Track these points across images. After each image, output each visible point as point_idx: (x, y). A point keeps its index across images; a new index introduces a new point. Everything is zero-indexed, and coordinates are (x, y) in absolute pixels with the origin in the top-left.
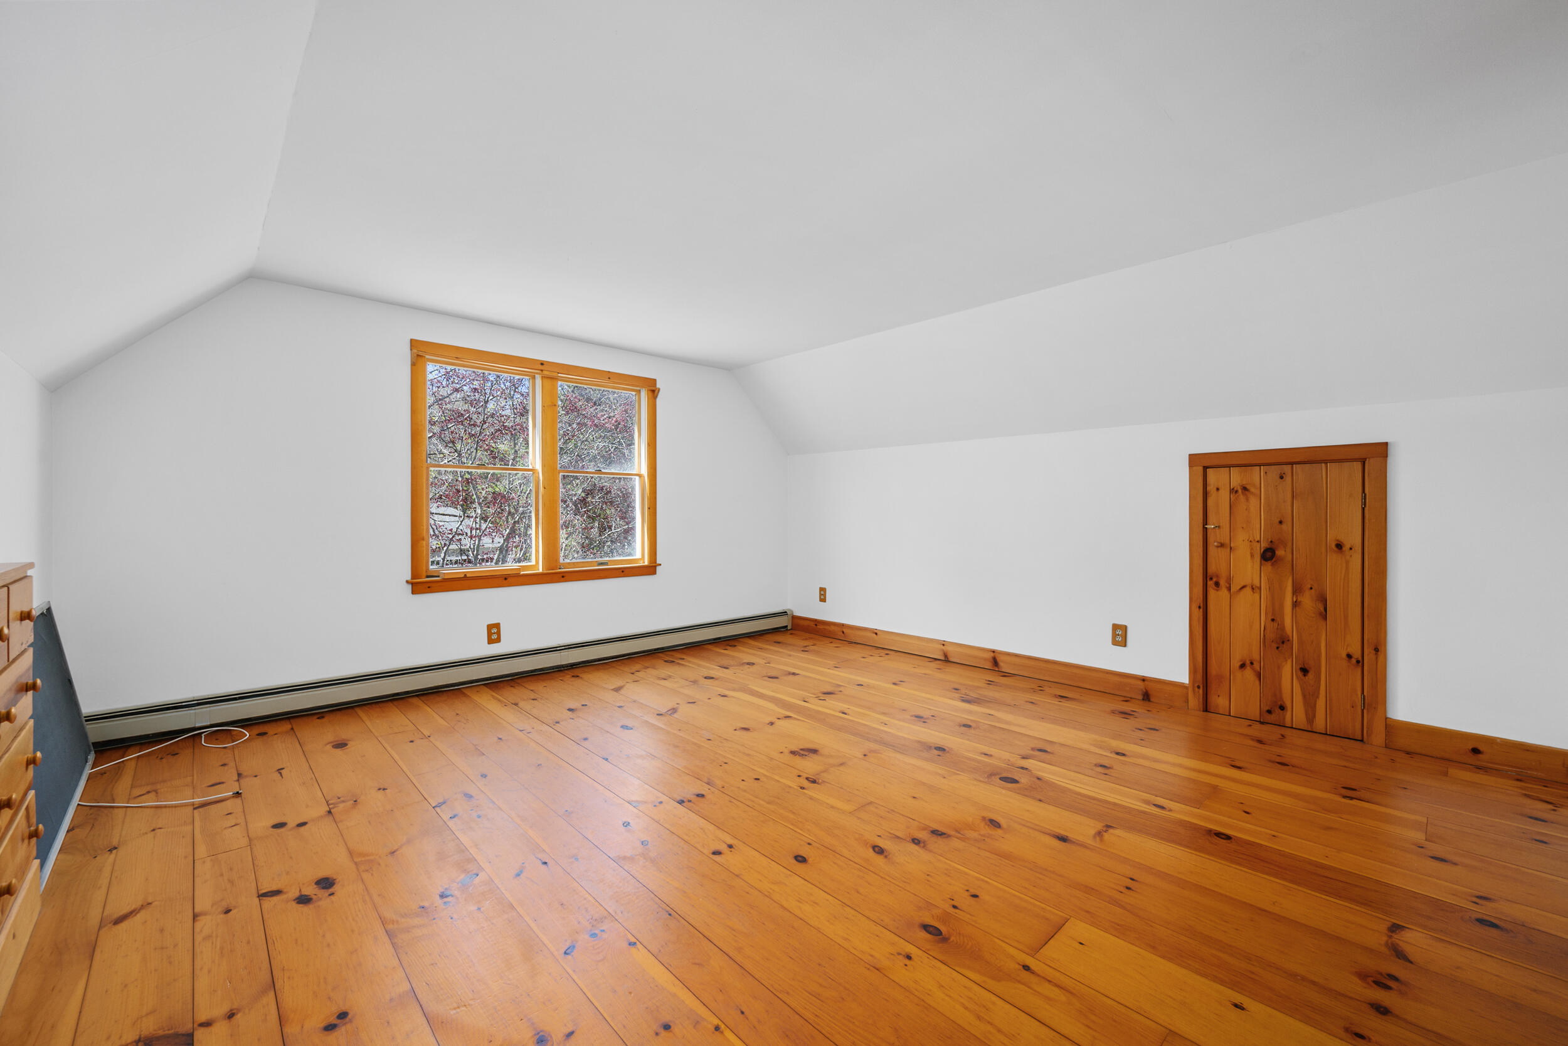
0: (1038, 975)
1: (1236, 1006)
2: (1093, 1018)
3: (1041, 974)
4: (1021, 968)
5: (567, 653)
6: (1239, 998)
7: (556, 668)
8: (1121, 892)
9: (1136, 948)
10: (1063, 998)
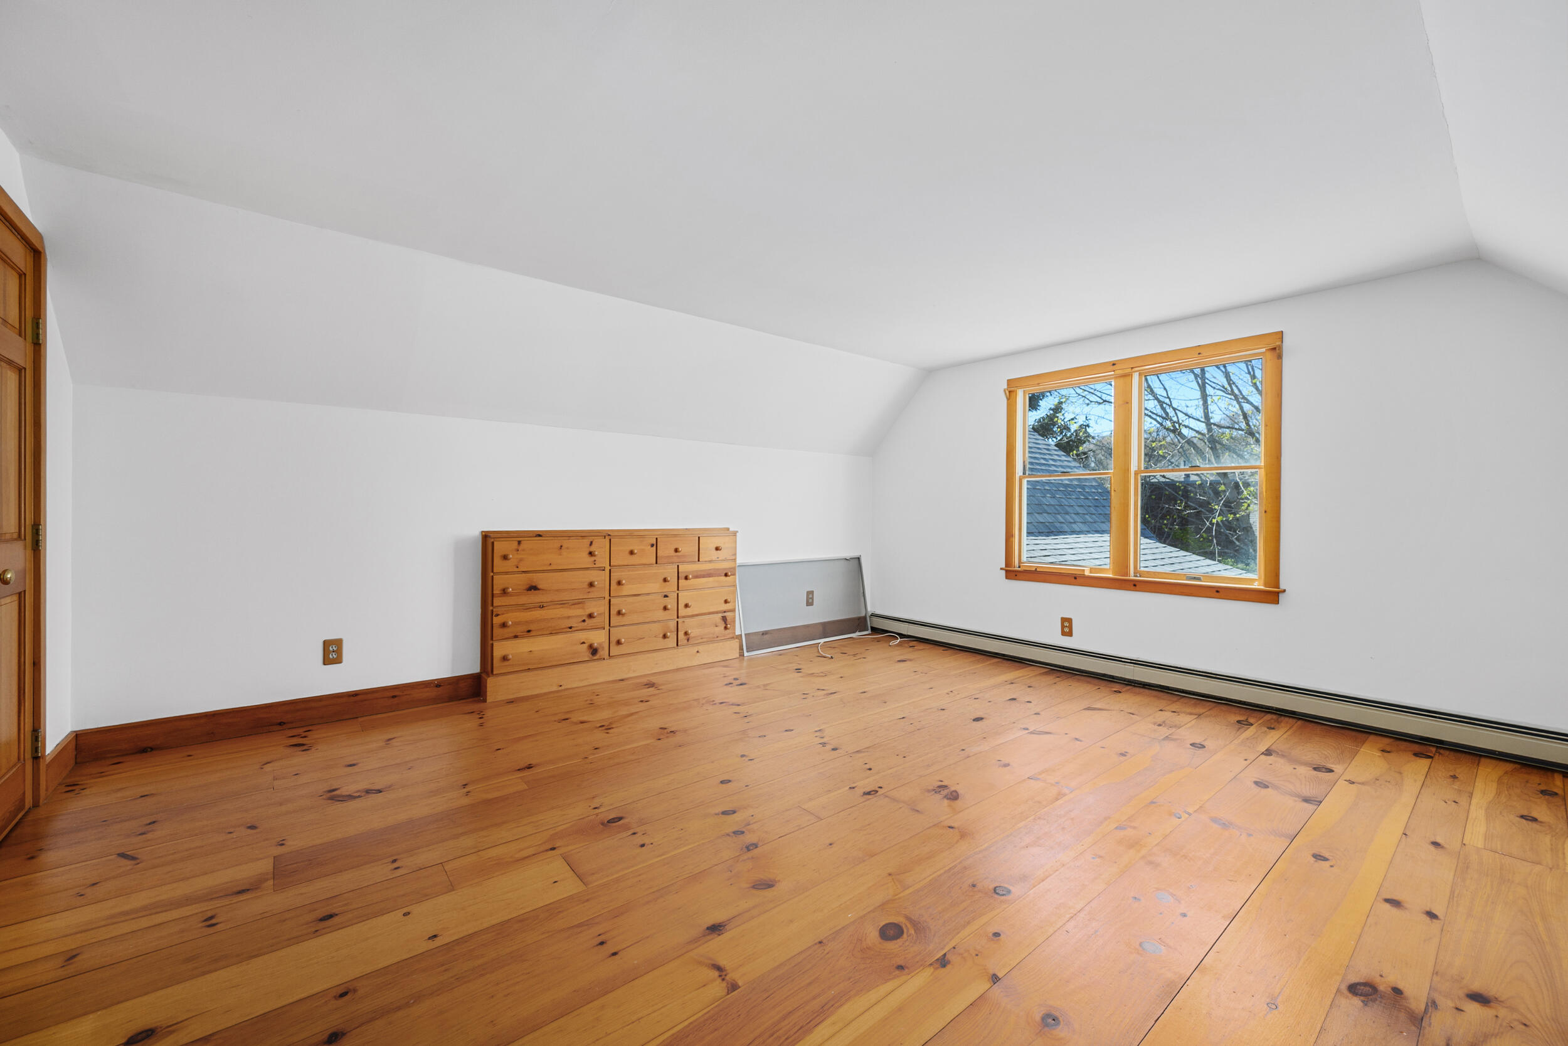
0: (543, 852)
1: (435, 936)
2: (495, 862)
3: (544, 853)
4: (555, 846)
5: (1132, 667)
6: (438, 942)
7: (1128, 682)
8: (599, 935)
9: (528, 910)
10: (517, 856)
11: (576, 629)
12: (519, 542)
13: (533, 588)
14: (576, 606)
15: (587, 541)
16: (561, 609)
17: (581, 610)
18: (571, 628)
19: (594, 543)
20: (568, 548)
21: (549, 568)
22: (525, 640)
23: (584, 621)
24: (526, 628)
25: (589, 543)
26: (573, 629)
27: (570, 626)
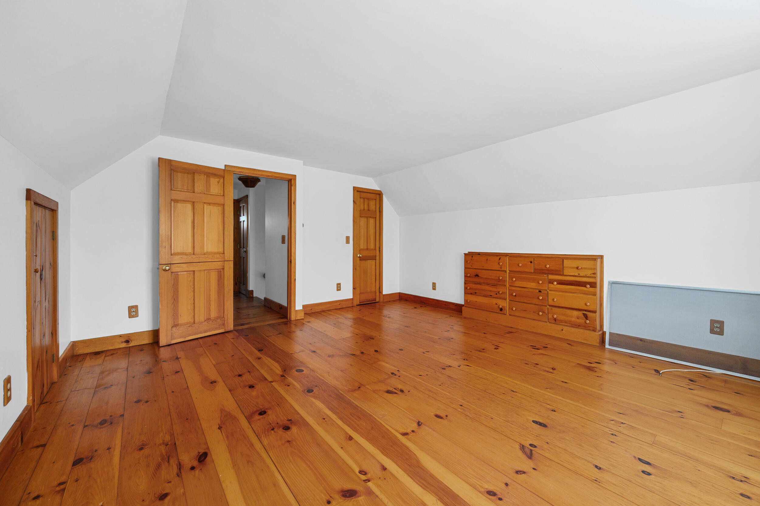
11: (493, 297)
12: (472, 256)
13: (477, 275)
14: (494, 287)
15: (498, 258)
16: (488, 287)
17: (495, 289)
18: (491, 296)
19: (501, 259)
20: (490, 260)
21: (483, 268)
22: (474, 296)
23: (497, 294)
24: (474, 291)
25: (499, 259)
26: (492, 297)
27: (491, 295)
